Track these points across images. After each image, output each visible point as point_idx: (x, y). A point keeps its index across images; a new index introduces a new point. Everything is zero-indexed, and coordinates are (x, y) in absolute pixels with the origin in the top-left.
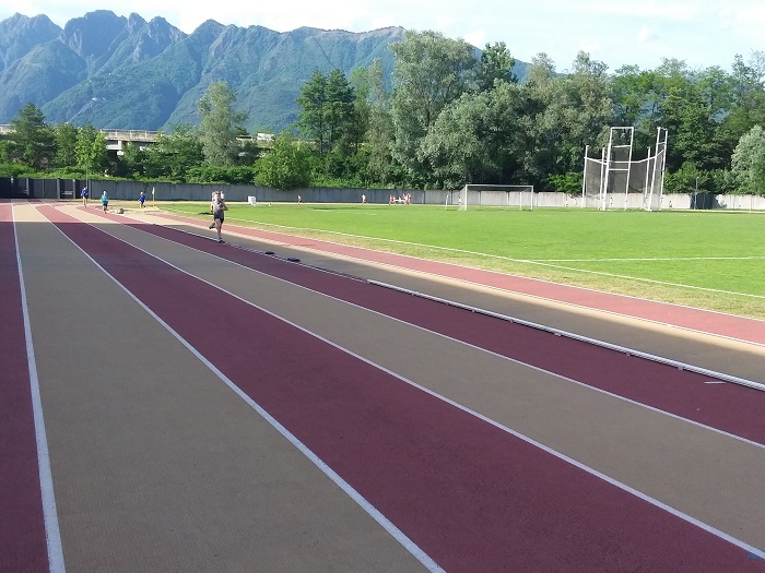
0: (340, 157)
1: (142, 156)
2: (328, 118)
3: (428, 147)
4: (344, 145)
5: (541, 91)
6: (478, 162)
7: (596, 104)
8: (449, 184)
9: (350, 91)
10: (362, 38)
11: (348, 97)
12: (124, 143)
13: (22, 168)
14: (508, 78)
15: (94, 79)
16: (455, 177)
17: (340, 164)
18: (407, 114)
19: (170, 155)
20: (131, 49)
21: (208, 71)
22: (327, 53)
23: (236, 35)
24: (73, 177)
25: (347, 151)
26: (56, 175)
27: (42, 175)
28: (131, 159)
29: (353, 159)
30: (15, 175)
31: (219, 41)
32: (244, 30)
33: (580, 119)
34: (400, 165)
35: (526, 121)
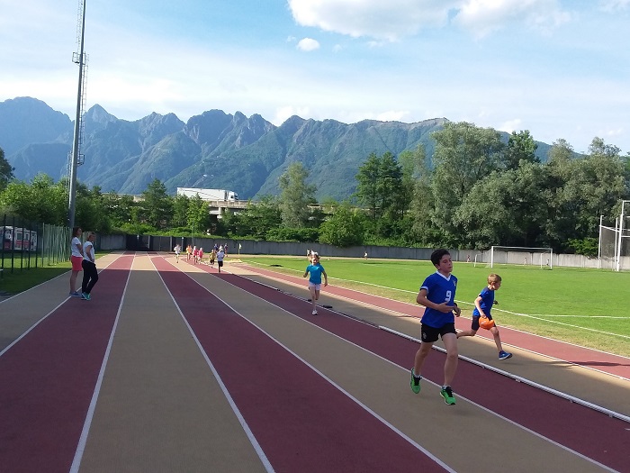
0: (389, 222)
1: (235, 219)
2: (380, 190)
3: (462, 214)
4: (392, 212)
5: (561, 169)
6: (505, 228)
7: (610, 181)
8: (479, 245)
9: (398, 169)
10: (413, 127)
11: (396, 174)
12: (223, 209)
13: (147, 228)
14: (532, 159)
15: (205, 161)
16: (485, 239)
17: (389, 227)
18: (445, 187)
19: (256, 218)
20: (235, 138)
21: (291, 154)
22: (384, 139)
23: (314, 126)
24: (183, 235)
25: (394, 216)
26: (171, 233)
27: (161, 234)
28: (227, 222)
29: (400, 223)
30: (142, 232)
31: (300, 131)
32: (320, 123)
33: (596, 193)
34: (438, 228)
35: (547, 194)
